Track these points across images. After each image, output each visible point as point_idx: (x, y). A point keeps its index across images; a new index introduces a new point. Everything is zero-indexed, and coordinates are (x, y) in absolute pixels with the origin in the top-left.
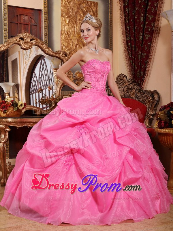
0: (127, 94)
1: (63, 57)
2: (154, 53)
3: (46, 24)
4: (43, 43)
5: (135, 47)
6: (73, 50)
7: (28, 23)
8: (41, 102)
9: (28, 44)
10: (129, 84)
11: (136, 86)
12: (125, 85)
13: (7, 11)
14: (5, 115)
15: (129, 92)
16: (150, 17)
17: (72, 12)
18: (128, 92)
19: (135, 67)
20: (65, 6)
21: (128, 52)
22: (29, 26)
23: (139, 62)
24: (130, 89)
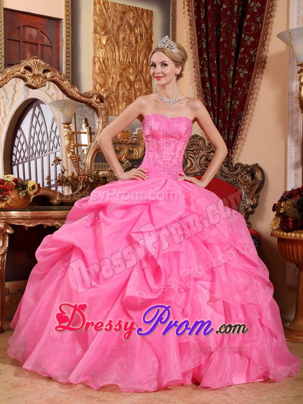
1: (97, 103)
2: (253, 101)
3: (69, 44)
4: (64, 77)
5: (219, 89)
6: (113, 92)
7: (37, 41)
8: (59, 181)
9: (39, 79)
10: (209, 153)
12: (202, 153)
13: (3, 19)
14: (3, 205)
16: (249, 40)
17: (112, 26)
19: (218, 124)
20: (101, 15)
21: (205, 98)
22: (39, 46)
23: (227, 115)
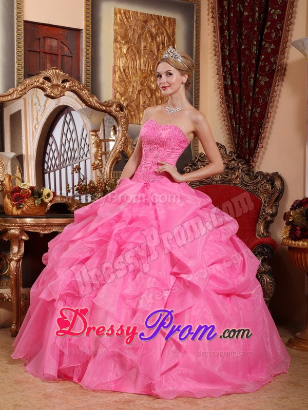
0: (226, 178)
1: (116, 112)
2: (274, 108)
3: (89, 54)
4: (83, 87)
5: (240, 97)
6: (133, 101)
7: (58, 51)
8: (77, 189)
9: (58, 89)
10: (230, 161)
11: (242, 164)
13: (23, 31)
14: (19, 212)
15: (230, 175)
16: (270, 47)
17: (133, 35)
18: (228, 175)
19: (239, 132)
20: (121, 24)
21: (228, 106)
22: (59, 57)
23: (248, 123)
24: (232, 169)
